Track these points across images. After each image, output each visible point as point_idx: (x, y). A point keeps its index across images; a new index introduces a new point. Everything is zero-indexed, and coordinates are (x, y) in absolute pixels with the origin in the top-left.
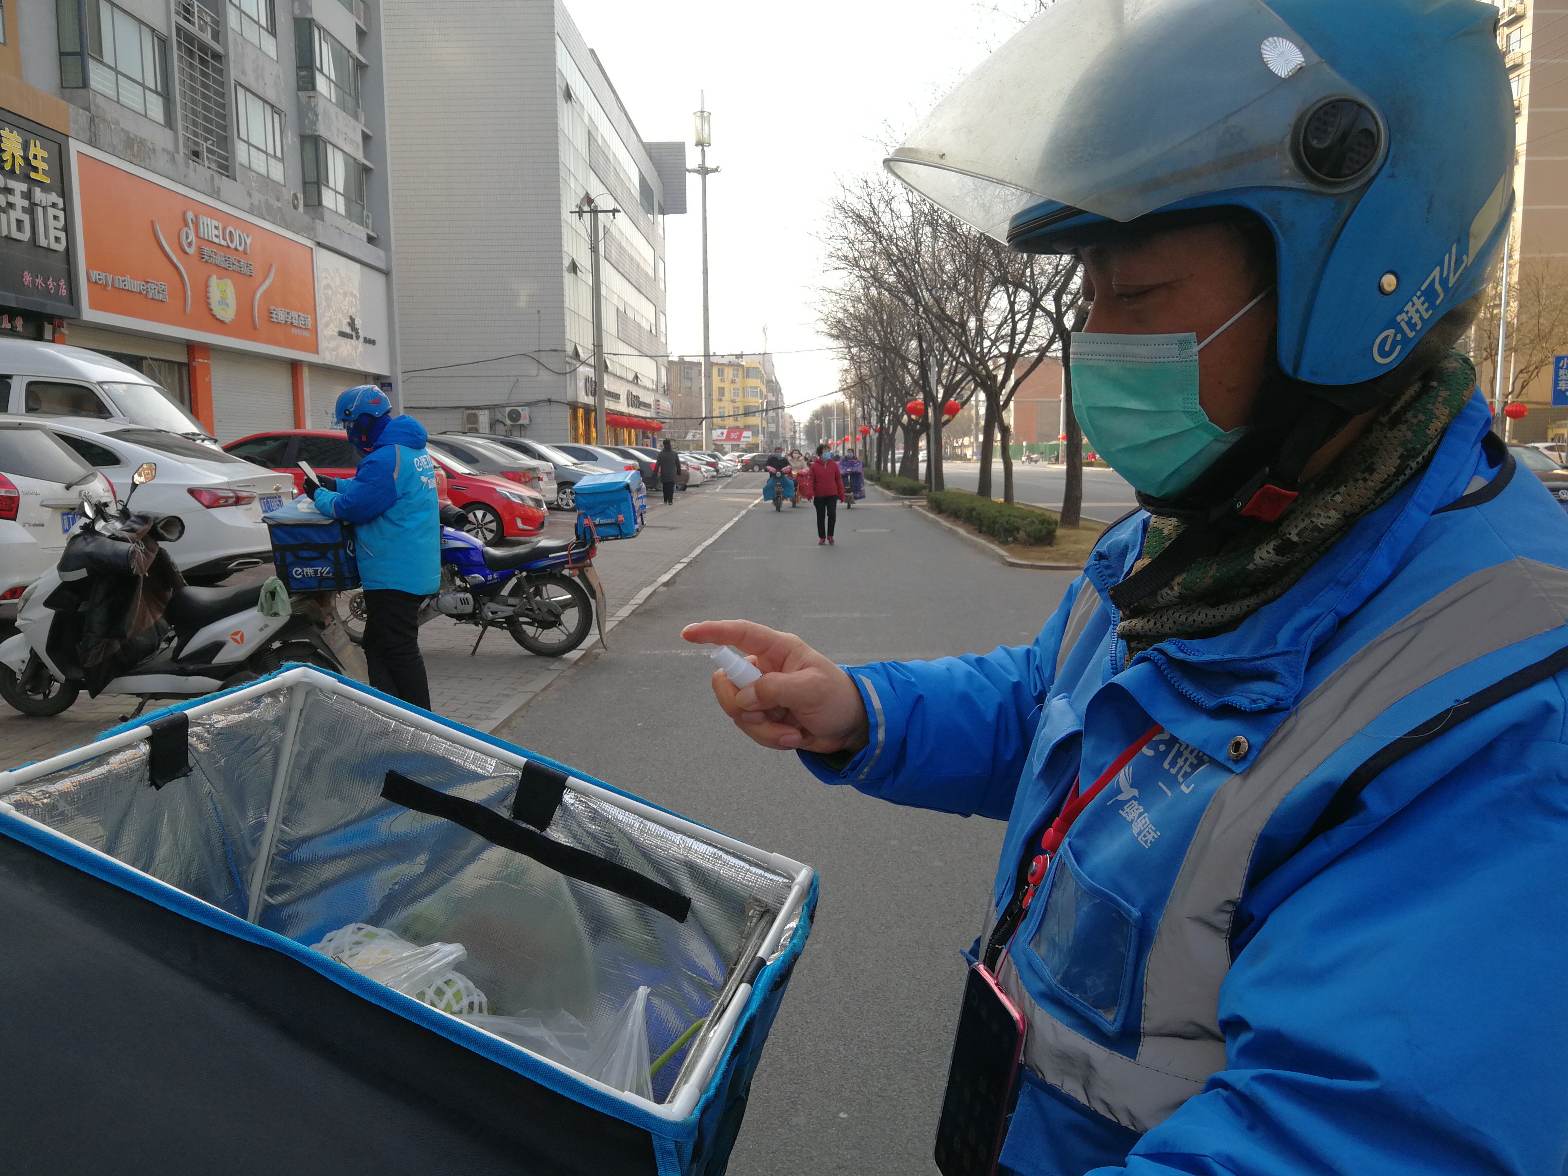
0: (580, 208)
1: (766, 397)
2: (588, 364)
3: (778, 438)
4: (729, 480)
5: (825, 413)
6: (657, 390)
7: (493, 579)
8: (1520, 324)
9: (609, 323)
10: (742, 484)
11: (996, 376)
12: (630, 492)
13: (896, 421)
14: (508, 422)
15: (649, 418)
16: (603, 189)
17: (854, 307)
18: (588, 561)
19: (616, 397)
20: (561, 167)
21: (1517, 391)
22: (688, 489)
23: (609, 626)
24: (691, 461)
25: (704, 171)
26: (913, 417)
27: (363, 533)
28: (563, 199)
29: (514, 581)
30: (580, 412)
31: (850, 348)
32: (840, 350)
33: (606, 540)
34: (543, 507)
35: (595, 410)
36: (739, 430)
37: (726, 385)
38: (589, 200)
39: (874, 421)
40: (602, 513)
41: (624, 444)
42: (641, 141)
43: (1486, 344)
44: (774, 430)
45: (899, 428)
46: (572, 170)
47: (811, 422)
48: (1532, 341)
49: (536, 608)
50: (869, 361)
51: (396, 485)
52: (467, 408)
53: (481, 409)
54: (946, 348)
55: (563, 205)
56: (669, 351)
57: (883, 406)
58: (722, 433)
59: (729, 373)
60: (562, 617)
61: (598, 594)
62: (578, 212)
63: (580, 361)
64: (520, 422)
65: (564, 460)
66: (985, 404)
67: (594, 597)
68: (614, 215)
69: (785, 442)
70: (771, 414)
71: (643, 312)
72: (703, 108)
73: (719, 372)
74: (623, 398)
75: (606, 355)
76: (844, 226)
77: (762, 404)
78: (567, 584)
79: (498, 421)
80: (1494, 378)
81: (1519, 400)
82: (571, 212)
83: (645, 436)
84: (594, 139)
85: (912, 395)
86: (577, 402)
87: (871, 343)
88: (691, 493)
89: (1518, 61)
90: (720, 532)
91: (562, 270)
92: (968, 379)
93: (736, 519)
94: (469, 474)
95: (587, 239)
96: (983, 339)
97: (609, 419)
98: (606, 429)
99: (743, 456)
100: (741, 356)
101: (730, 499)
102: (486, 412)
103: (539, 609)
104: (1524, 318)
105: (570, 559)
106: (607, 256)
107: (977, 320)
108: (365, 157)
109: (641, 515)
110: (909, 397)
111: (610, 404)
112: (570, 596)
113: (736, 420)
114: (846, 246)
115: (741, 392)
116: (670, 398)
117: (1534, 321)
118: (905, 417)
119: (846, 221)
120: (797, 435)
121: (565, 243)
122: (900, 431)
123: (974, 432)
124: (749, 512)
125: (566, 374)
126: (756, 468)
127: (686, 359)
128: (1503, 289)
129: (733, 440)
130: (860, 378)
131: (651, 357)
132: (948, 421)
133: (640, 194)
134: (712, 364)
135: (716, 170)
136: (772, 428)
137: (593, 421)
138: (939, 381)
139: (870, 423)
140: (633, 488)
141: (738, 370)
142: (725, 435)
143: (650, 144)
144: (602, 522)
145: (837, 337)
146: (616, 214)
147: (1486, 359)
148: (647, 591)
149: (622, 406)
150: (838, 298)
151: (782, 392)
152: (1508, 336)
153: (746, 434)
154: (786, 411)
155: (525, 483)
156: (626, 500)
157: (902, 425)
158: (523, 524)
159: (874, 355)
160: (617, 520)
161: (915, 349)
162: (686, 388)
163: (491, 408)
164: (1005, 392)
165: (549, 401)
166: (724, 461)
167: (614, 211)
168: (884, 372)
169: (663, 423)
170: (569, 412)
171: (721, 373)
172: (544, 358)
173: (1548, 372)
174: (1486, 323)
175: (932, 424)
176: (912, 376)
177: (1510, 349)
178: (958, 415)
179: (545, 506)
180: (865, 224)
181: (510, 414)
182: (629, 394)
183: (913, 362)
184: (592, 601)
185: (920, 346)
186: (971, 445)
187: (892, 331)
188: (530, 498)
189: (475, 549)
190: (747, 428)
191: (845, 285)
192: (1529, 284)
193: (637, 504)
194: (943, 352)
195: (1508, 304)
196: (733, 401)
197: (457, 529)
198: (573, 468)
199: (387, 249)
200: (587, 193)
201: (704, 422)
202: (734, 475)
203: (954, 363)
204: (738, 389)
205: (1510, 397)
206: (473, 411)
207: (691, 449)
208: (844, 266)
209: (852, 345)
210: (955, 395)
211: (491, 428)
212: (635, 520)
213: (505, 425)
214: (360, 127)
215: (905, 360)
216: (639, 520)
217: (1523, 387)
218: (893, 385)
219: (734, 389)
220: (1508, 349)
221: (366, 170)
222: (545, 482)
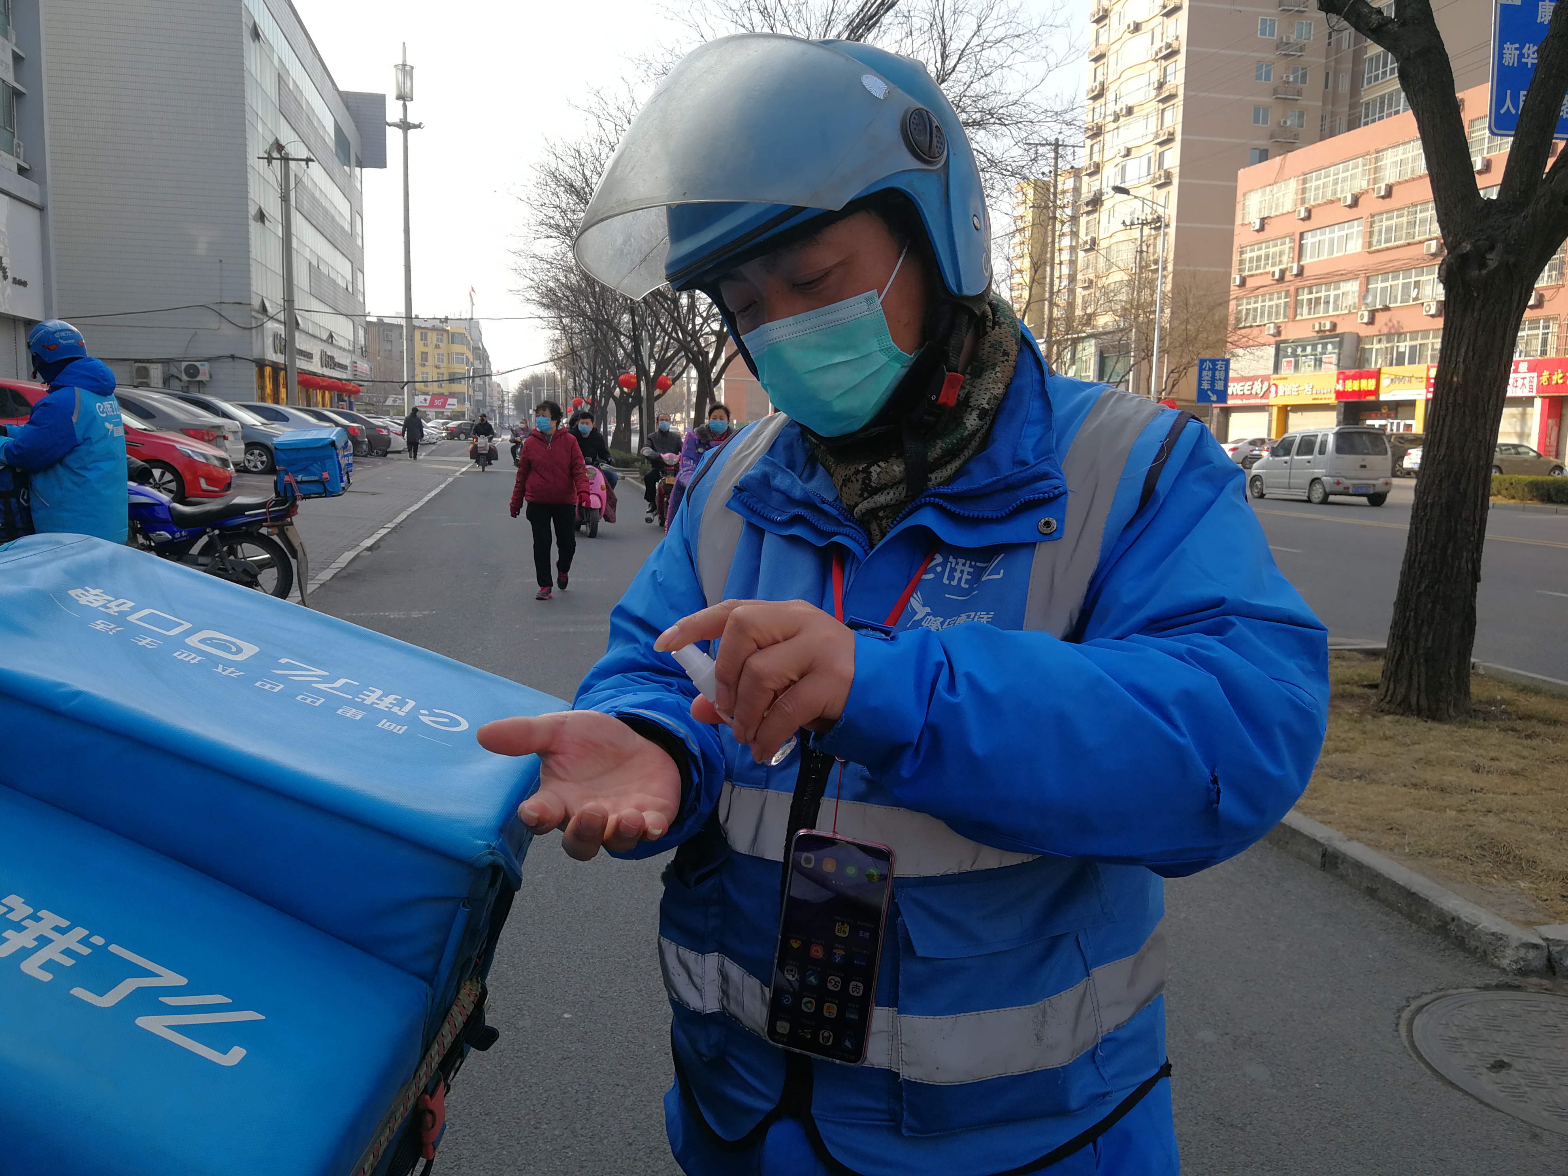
0: (269, 154)
1: (472, 364)
2: (276, 320)
3: (486, 406)
4: (434, 447)
5: (533, 383)
6: (354, 352)
7: (181, 536)
8: (1172, 329)
9: (301, 278)
10: (448, 452)
11: (708, 353)
12: (336, 449)
13: (609, 394)
14: (185, 378)
15: (345, 380)
16: (293, 136)
17: (566, 277)
18: (289, 519)
19: (309, 356)
20: (247, 109)
21: (1168, 389)
22: (389, 456)
23: (311, 588)
24: (393, 426)
25: (405, 126)
26: (626, 390)
27: (39, 482)
28: (249, 143)
29: (205, 539)
30: (268, 370)
31: (561, 317)
32: (550, 319)
33: (309, 498)
34: (229, 467)
35: (285, 369)
36: (445, 397)
37: (429, 350)
38: (280, 147)
39: (585, 392)
40: (305, 470)
41: (317, 406)
42: (337, 89)
43: (1144, 345)
44: (481, 398)
45: (611, 402)
46: (260, 114)
47: (520, 391)
48: (1181, 345)
49: (229, 567)
50: (581, 332)
51: (76, 429)
52: (136, 361)
53: (152, 362)
54: (658, 323)
55: (249, 149)
56: (367, 312)
57: (595, 377)
58: (425, 400)
59: (432, 337)
60: (259, 577)
61: (300, 554)
62: (267, 158)
63: (267, 316)
64: (198, 379)
65: (252, 419)
66: (697, 381)
67: (295, 556)
68: (307, 164)
69: (493, 411)
70: (478, 381)
71: (341, 268)
72: (405, 60)
73: (421, 336)
74: (316, 359)
75: (297, 311)
76: (555, 194)
77: (469, 371)
78: (266, 543)
79: (173, 376)
80: (1150, 376)
81: (1171, 396)
82: (259, 158)
83: (341, 399)
84: (284, 82)
85: (625, 368)
86: (264, 360)
87: (583, 314)
88: (392, 459)
89: (1173, 91)
90: (426, 499)
91: (248, 218)
92: (680, 355)
93: (443, 486)
94: (145, 430)
95: (276, 187)
96: (695, 316)
97: (300, 379)
98: (297, 388)
99: (448, 423)
100: (446, 319)
101: (435, 466)
102: (159, 366)
103: (233, 569)
104: (1176, 323)
105: (268, 517)
106: (298, 206)
107: (689, 296)
108: (16, 81)
109: (347, 473)
110: (622, 371)
111: (302, 364)
112: (268, 556)
113: (441, 386)
114: (557, 216)
115: (445, 358)
116: (368, 360)
117: (1183, 327)
118: (618, 390)
119: (557, 190)
120: (506, 405)
121: (251, 190)
122: (612, 403)
123: (686, 408)
124: (456, 480)
125: (251, 328)
126: (462, 436)
127: (386, 320)
128: (1158, 297)
129: (438, 406)
130: (572, 349)
131: (346, 315)
132: (659, 396)
133: (336, 143)
134: (415, 327)
135: (418, 126)
136: (479, 396)
137: (281, 381)
138: (651, 356)
139: (581, 394)
140: (339, 445)
141: (442, 335)
142: (428, 402)
143: (347, 93)
144: (305, 479)
145: (548, 307)
146: (310, 163)
147: (1143, 359)
148: (349, 555)
149: (315, 366)
150: (549, 266)
151: (490, 359)
152: (1161, 339)
153: (453, 401)
154: (494, 378)
155: (209, 441)
156: (330, 457)
157: (614, 398)
158: (208, 484)
159: (586, 326)
160: (321, 478)
161: (628, 323)
162: (385, 350)
163: (165, 362)
164: (715, 370)
165: (233, 357)
166: (428, 428)
167: (308, 160)
168: (596, 344)
169: (360, 386)
170: (255, 370)
171: (424, 337)
172: (227, 311)
173: (1194, 371)
174: (1144, 326)
175: (645, 397)
176: (624, 350)
177: (1163, 351)
178: (670, 391)
179: (232, 466)
180: (578, 193)
181: (187, 369)
182: (323, 354)
183: (626, 336)
184: (293, 562)
185: (633, 320)
186: (682, 421)
187: (604, 303)
188: (216, 457)
189: (161, 504)
190: (452, 395)
191: (556, 253)
192: (1179, 293)
193: (344, 462)
194: (656, 326)
195: (1162, 311)
196: (437, 367)
197: (140, 484)
198: (262, 428)
199: (42, 183)
200: (277, 139)
201: (406, 388)
202: (439, 443)
203: (667, 338)
204: (443, 355)
205: (1163, 393)
206: (144, 365)
207: (391, 414)
208: (556, 234)
209: (563, 315)
210: (667, 370)
211: (164, 383)
212: (341, 478)
213: (181, 381)
214: (10, 46)
215: (617, 333)
216: (345, 478)
217: (1173, 386)
218: (605, 357)
219: (438, 354)
220: (1162, 351)
221: (18, 94)
222: (231, 442)
